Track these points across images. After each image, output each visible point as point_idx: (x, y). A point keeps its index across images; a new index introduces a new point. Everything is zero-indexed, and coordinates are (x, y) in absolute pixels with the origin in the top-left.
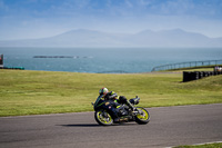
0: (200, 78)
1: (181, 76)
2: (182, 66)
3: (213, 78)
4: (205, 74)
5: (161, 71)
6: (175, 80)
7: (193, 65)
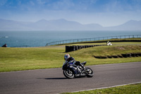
0: (76, 49)
1: (64, 49)
2: (65, 42)
3: (84, 49)
4: (79, 47)
5: (51, 46)
6: (60, 51)
7: (72, 42)
